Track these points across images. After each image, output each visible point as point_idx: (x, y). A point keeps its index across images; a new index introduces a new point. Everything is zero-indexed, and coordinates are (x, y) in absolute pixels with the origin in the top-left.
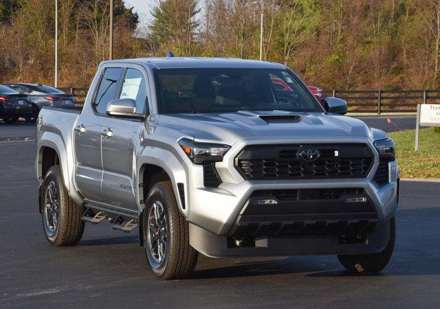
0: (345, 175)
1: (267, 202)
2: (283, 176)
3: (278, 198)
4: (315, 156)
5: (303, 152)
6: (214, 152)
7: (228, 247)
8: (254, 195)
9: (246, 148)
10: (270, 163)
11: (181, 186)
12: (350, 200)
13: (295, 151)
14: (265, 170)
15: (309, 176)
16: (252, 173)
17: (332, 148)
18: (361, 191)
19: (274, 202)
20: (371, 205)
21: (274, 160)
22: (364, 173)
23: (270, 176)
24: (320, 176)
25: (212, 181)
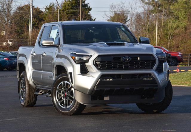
0: (143, 68)
1: (108, 80)
2: (115, 69)
3: (113, 78)
4: (129, 60)
5: (124, 58)
6: (85, 58)
7: (92, 100)
8: (102, 77)
9: (99, 56)
10: (109, 63)
11: (71, 73)
12: (145, 79)
13: (120, 58)
14: (107, 66)
15: (127, 68)
16: (101, 67)
17: (136, 56)
18: (150, 75)
19: (111, 80)
20: (155, 81)
21: (111, 61)
22: (151, 67)
23: (109, 69)
24: (132, 68)
25: (84, 71)
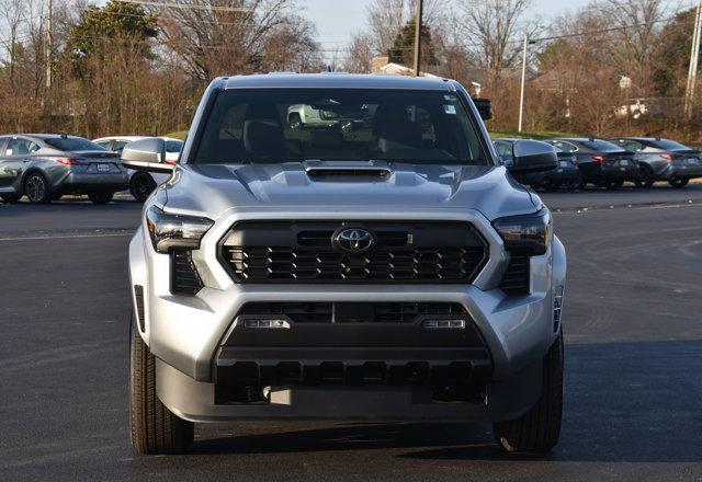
0: (427, 278)
1: (275, 324)
2: (308, 278)
3: (292, 318)
4: (363, 243)
7: (216, 403)
8: (247, 310)
9: (238, 226)
10: (282, 254)
11: (139, 289)
12: (434, 325)
14: (271, 265)
15: (357, 279)
16: (245, 270)
17: (402, 229)
18: (457, 309)
19: (286, 325)
20: (477, 336)
22: (467, 275)
23: (281, 278)
24: (378, 278)
25: (186, 284)
